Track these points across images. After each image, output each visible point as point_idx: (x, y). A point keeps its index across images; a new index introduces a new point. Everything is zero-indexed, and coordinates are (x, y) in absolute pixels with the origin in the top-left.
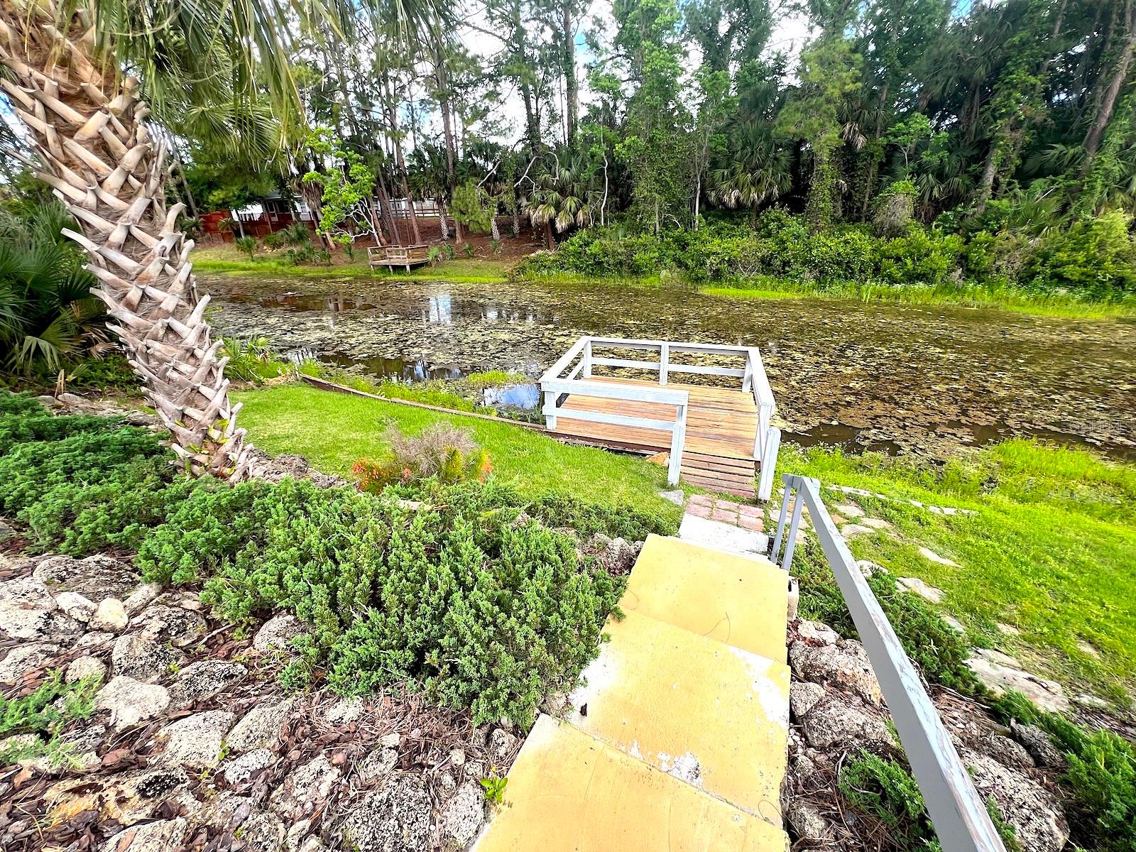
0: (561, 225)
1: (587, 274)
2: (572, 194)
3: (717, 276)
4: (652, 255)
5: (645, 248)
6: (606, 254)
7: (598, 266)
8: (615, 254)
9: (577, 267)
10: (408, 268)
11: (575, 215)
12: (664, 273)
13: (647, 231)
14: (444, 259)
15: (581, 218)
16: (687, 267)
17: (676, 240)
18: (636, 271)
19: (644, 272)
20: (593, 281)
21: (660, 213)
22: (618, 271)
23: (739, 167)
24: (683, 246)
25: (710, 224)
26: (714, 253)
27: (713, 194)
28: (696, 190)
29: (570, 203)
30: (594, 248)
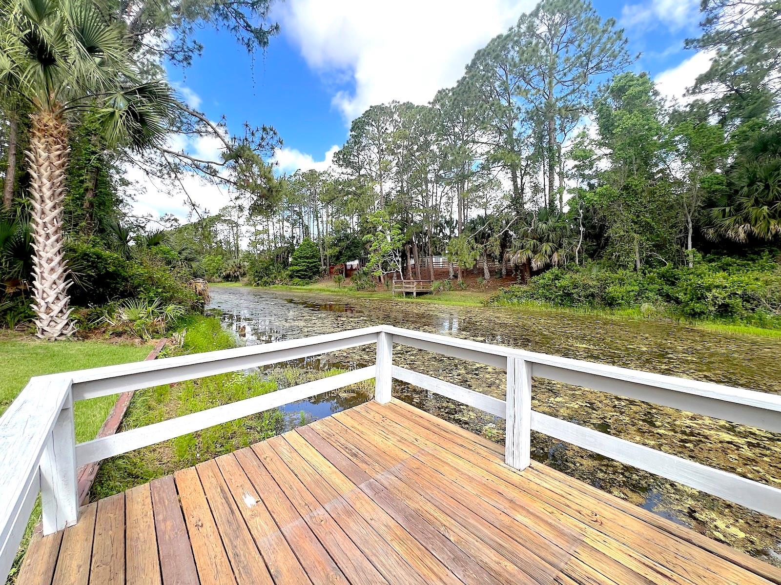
0: (536, 264)
1: (556, 304)
2: (548, 241)
3: (725, 312)
4: (629, 288)
5: (621, 282)
6: (576, 286)
7: (567, 298)
8: (585, 287)
9: (546, 298)
10: (415, 294)
11: (550, 256)
12: (645, 306)
13: (625, 267)
14: (444, 290)
15: (556, 259)
16: (678, 301)
17: (662, 276)
18: (610, 303)
19: (619, 304)
20: (560, 310)
21: (641, 253)
22: (590, 302)
23: (748, 203)
24: (672, 281)
25: (711, 261)
26: (717, 287)
27: (711, 231)
28: (686, 229)
29: (546, 247)
30: (564, 282)
